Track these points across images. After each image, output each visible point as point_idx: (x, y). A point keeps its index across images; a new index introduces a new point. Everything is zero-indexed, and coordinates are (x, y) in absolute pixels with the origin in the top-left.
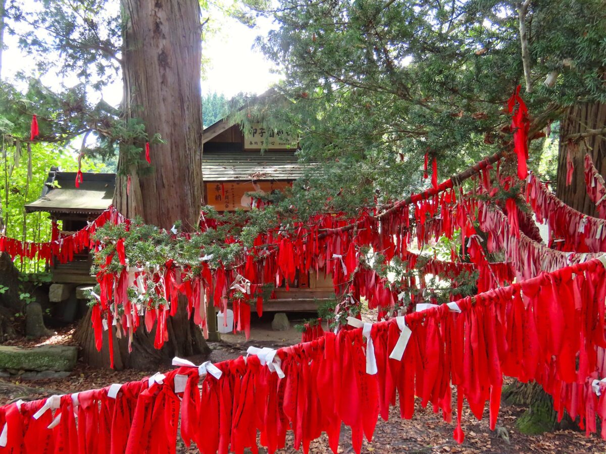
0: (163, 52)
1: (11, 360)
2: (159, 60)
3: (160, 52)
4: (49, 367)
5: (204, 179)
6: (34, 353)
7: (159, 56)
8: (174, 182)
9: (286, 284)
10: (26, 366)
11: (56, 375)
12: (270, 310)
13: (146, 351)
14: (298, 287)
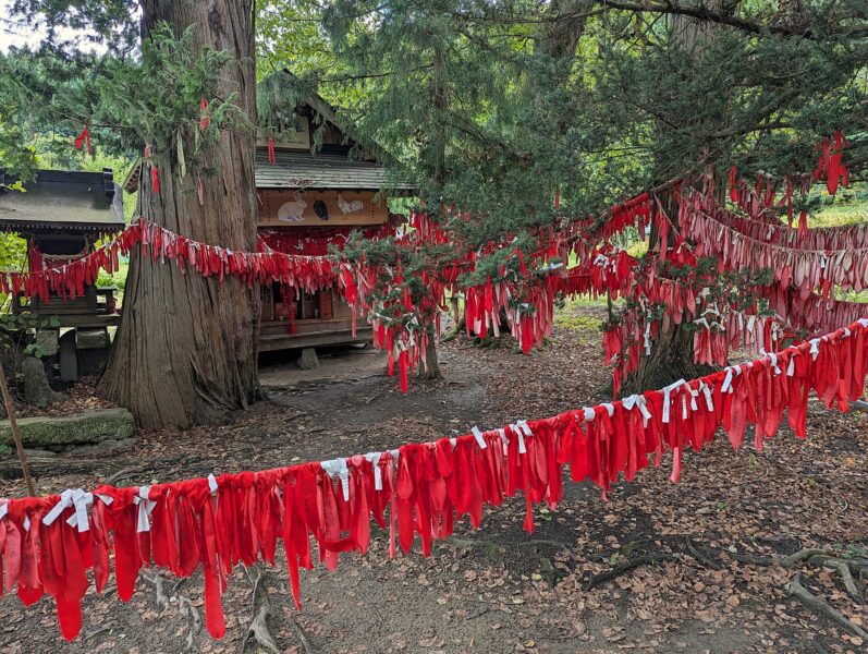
0: (215, 11)
1: (58, 433)
2: (210, 20)
3: (211, 10)
4: (108, 436)
5: (257, 185)
6: (88, 419)
7: (210, 15)
8: (236, 189)
9: (304, 316)
10: (79, 438)
11: (119, 444)
12: (296, 346)
13: (218, 401)
14: (319, 317)
